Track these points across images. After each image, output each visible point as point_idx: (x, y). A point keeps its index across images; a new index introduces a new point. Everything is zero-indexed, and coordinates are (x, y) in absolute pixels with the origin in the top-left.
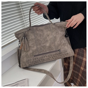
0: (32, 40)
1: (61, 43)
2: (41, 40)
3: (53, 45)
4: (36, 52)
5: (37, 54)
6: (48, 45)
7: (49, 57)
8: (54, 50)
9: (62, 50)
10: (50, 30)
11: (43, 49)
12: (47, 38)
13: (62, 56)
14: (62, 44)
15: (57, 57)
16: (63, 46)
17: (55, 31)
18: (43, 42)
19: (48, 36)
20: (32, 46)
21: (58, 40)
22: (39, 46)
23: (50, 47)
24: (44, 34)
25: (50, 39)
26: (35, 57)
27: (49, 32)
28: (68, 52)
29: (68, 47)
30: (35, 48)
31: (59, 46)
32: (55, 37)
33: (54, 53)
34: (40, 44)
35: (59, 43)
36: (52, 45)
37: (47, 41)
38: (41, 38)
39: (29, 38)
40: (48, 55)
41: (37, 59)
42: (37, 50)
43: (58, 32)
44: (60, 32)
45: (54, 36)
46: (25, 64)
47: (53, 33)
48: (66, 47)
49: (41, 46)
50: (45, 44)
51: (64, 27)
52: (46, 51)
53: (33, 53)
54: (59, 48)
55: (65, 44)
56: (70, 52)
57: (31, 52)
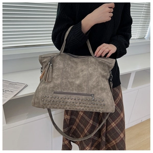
0: (59, 69)
1: (98, 85)
2: (71, 73)
3: (86, 84)
4: (58, 88)
5: (59, 90)
6: (78, 82)
7: (74, 101)
8: (85, 92)
9: (97, 96)
10: (87, 64)
11: (69, 86)
12: (80, 74)
13: (95, 106)
14: (99, 87)
15: (88, 105)
16: (100, 92)
17: (93, 66)
18: (72, 76)
19: (82, 71)
20: (56, 77)
21: (94, 79)
22: (64, 81)
23: (79, 86)
24: (77, 68)
25: (83, 76)
26: (55, 95)
27: (84, 67)
28: (106, 103)
29: (107, 95)
30: (59, 81)
31: (94, 88)
32: (91, 75)
33: (84, 97)
34: (67, 78)
35: (95, 84)
36: (84, 84)
37: (78, 77)
38: (71, 71)
39: (55, 66)
40: (74, 97)
41: (56, 99)
42: (60, 85)
43: (97, 69)
44: (100, 70)
45: (91, 72)
46: (38, 101)
47: (90, 69)
48: (104, 95)
49: (68, 81)
50: (74, 80)
51: (107, 65)
52: (72, 90)
53: (54, 88)
54: (93, 92)
55: (105, 89)
56: (109, 103)
57: (52, 85)
